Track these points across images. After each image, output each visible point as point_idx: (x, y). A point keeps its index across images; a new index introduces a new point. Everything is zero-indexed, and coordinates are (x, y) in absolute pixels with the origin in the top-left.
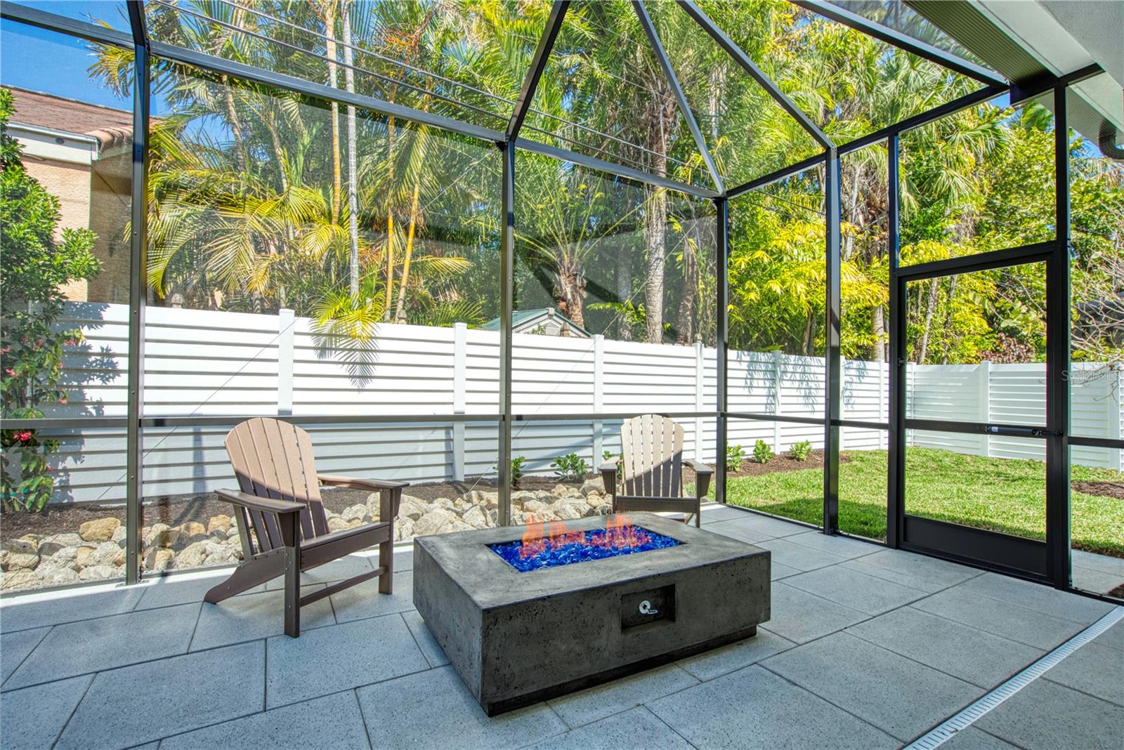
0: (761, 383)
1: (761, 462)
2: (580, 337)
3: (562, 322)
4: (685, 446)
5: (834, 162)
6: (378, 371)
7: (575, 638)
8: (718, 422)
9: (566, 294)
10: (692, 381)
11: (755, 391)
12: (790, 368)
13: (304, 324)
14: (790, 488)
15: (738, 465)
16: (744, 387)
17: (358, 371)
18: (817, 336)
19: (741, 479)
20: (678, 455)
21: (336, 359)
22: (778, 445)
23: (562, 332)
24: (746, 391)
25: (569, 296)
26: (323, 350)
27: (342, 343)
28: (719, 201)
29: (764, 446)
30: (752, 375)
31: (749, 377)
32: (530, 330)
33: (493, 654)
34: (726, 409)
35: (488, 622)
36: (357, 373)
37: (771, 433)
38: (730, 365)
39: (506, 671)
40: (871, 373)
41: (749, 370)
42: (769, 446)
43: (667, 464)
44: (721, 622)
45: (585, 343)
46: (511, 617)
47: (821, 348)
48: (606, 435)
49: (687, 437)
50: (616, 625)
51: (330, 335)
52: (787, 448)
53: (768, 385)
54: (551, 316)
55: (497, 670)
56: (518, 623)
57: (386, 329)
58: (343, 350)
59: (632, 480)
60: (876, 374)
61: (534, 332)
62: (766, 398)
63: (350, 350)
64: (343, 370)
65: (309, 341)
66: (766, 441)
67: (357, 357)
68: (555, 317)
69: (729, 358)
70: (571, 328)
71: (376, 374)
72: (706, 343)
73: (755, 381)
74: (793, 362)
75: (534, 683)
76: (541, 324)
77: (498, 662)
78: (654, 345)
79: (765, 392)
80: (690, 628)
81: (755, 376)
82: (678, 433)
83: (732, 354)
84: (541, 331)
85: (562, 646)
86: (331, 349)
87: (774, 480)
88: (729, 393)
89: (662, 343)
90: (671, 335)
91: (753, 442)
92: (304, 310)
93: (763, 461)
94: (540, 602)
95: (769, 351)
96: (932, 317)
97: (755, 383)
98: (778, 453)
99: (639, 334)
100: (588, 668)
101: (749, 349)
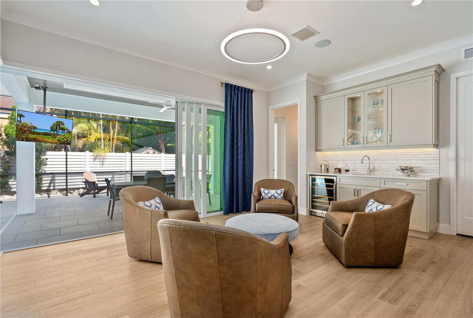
2: (159, 154)
3: (154, 150)
6: (105, 163)
13: (91, 154)
17: (101, 163)
21: (97, 161)
23: (154, 153)
26: (95, 159)
27: (98, 157)
32: (145, 153)
36: (101, 164)
51: (96, 156)
54: (151, 149)
57: (108, 154)
58: (99, 159)
61: (146, 153)
63: (100, 159)
64: (99, 163)
65: (92, 157)
67: (102, 160)
70: (156, 152)
76: (148, 151)
84: (148, 153)
86: (97, 159)
92: (90, 151)
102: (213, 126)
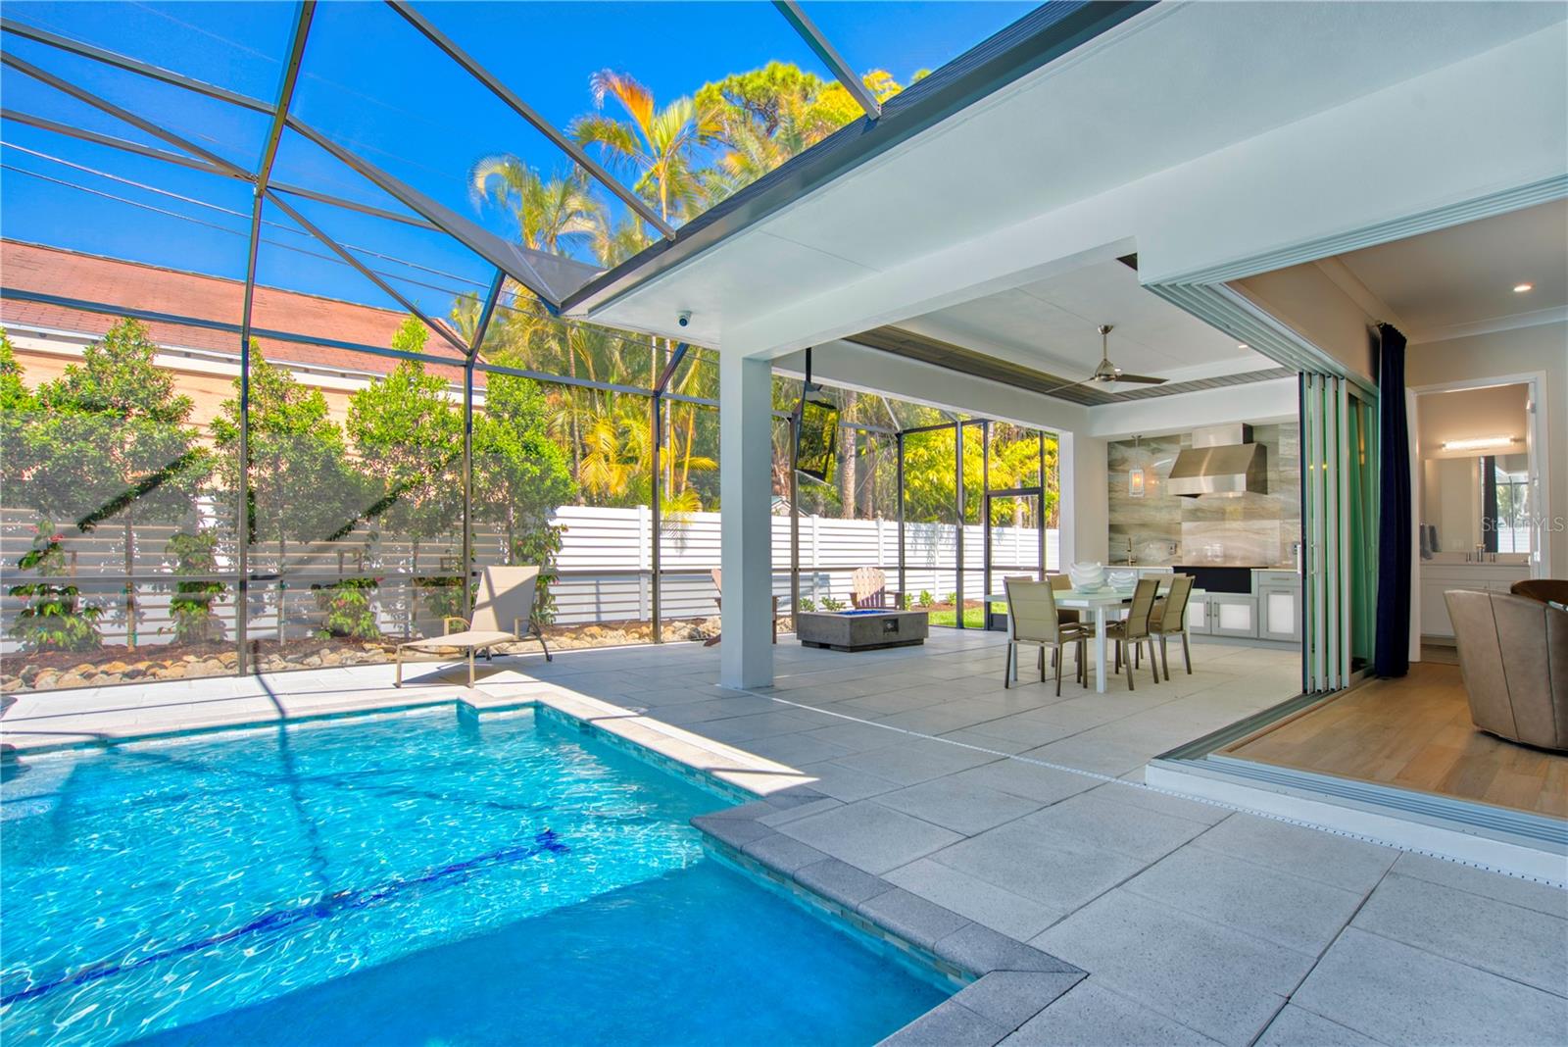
0: (923, 547)
1: (925, 607)
5: (959, 428)
6: (689, 543)
8: (900, 573)
9: (780, 479)
10: (875, 546)
11: (919, 554)
12: (945, 535)
13: (648, 513)
16: (910, 550)
18: (969, 505)
20: (883, 589)
21: (666, 537)
22: (937, 595)
24: (913, 553)
25: (783, 481)
27: (670, 526)
28: (898, 435)
29: (927, 594)
31: (917, 543)
34: (904, 564)
36: (679, 546)
37: (932, 585)
38: (906, 534)
40: (1008, 537)
41: (914, 537)
43: (877, 593)
44: (912, 635)
45: (807, 521)
47: (978, 518)
48: (821, 587)
49: (886, 578)
50: (882, 629)
52: (943, 598)
53: (927, 549)
54: (783, 503)
57: (695, 516)
58: (671, 530)
59: (860, 602)
60: (1013, 537)
62: (926, 558)
63: (675, 530)
64: (672, 543)
66: (930, 592)
67: (679, 535)
69: (905, 529)
71: (689, 545)
72: (886, 517)
73: (919, 545)
74: (946, 530)
78: (850, 521)
79: (925, 554)
80: (903, 635)
82: (882, 577)
83: (906, 526)
86: (665, 530)
88: (906, 555)
89: (855, 518)
90: (860, 513)
91: (919, 593)
95: (930, 522)
97: (919, 547)
98: (937, 601)
99: (838, 513)
100: (875, 641)
101: (915, 521)
102: (1071, 434)
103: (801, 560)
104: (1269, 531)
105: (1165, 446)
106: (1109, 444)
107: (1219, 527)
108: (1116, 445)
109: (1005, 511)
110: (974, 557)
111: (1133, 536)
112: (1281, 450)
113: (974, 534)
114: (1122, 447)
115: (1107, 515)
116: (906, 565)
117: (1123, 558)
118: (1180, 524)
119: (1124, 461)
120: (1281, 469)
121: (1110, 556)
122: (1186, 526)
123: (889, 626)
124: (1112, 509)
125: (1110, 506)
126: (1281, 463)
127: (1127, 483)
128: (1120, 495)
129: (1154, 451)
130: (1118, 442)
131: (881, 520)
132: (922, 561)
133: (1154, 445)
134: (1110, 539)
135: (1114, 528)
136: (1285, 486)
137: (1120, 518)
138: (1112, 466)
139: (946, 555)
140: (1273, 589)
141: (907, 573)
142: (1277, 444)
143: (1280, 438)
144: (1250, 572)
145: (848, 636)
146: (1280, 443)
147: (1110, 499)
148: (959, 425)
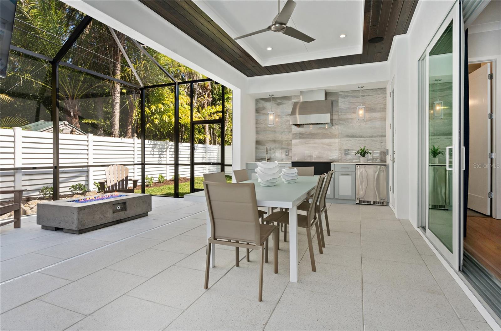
0: (157, 153)
1: (161, 183)
3: (72, 128)
4: (129, 175)
7: (101, 214)
8: (142, 167)
11: (155, 156)
12: (169, 147)
14: (170, 189)
15: (151, 184)
16: (150, 154)
19: (152, 188)
20: (127, 177)
22: (168, 176)
23: (72, 132)
24: (151, 156)
28: (142, 89)
29: (162, 177)
30: (154, 150)
31: (152, 150)
33: (80, 218)
34: (144, 162)
35: (79, 210)
37: (165, 172)
38: (146, 146)
39: (83, 222)
42: (164, 177)
43: (123, 180)
44: (139, 211)
45: (84, 137)
46: (85, 209)
47: (187, 139)
49: (130, 171)
50: (111, 211)
53: (159, 154)
54: (65, 125)
55: (81, 222)
56: (86, 210)
59: (110, 186)
62: (158, 159)
66: (163, 175)
68: (67, 126)
69: (145, 143)
70: (77, 131)
73: (155, 152)
74: (170, 144)
75: (91, 225)
76: (61, 128)
77: (82, 220)
78: (115, 138)
79: (158, 156)
80: (130, 212)
81: (155, 150)
82: (126, 170)
83: (146, 141)
85: (98, 216)
87: (165, 188)
88: (145, 157)
89: (119, 137)
93: (162, 182)
94: (92, 206)
95: (165, 140)
96: (227, 128)
97: (155, 153)
98: (168, 179)
100: (104, 221)
103: (61, 161)
104: (333, 144)
105: (284, 101)
106: (256, 100)
107: (310, 142)
108: (260, 100)
109: (201, 137)
110: (184, 157)
111: (269, 146)
112: (340, 104)
113: (185, 147)
114: (262, 102)
115: (255, 136)
116: (146, 163)
117: (262, 158)
118: (291, 140)
119: (264, 108)
120: (340, 114)
121: (256, 156)
122: (294, 141)
123: (119, 208)
124: (257, 133)
125: (256, 131)
126: (339, 111)
127: (266, 120)
128: (262, 126)
129: (278, 104)
130: (260, 99)
131: (136, 138)
132: (155, 160)
133: (279, 101)
134: (256, 148)
135: (258, 142)
136: (341, 122)
137: (261, 138)
138: (257, 111)
139: (169, 157)
140: (342, 173)
141: (146, 166)
142: (337, 102)
143: (339, 98)
144: (330, 164)
145: (76, 222)
146: (339, 101)
147: (256, 128)
148: (177, 84)
